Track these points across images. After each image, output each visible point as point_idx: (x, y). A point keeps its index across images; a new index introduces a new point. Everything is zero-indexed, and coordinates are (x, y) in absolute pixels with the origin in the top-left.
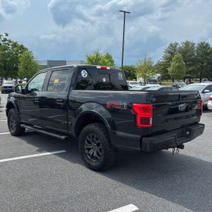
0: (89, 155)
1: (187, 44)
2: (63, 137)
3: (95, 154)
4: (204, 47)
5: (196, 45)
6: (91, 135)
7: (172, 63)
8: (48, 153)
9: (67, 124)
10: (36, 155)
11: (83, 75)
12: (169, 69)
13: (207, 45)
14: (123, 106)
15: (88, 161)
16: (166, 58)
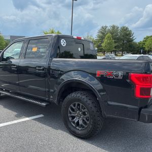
0: (74, 122)
1: (113, 27)
2: (44, 104)
3: (81, 122)
4: (125, 30)
5: (119, 28)
6: (77, 103)
7: (105, 40)
8: (27, 119)
9: (49, 91)
10: (15, 122)
11: (62, 44)
12: (102, 45)
13: (127, 28)
14: (117, 76)
15: (72, 129)
16: (99, 36)
